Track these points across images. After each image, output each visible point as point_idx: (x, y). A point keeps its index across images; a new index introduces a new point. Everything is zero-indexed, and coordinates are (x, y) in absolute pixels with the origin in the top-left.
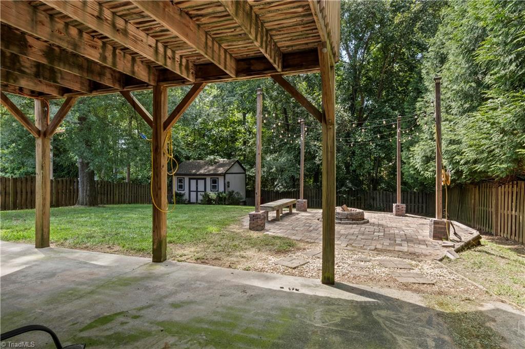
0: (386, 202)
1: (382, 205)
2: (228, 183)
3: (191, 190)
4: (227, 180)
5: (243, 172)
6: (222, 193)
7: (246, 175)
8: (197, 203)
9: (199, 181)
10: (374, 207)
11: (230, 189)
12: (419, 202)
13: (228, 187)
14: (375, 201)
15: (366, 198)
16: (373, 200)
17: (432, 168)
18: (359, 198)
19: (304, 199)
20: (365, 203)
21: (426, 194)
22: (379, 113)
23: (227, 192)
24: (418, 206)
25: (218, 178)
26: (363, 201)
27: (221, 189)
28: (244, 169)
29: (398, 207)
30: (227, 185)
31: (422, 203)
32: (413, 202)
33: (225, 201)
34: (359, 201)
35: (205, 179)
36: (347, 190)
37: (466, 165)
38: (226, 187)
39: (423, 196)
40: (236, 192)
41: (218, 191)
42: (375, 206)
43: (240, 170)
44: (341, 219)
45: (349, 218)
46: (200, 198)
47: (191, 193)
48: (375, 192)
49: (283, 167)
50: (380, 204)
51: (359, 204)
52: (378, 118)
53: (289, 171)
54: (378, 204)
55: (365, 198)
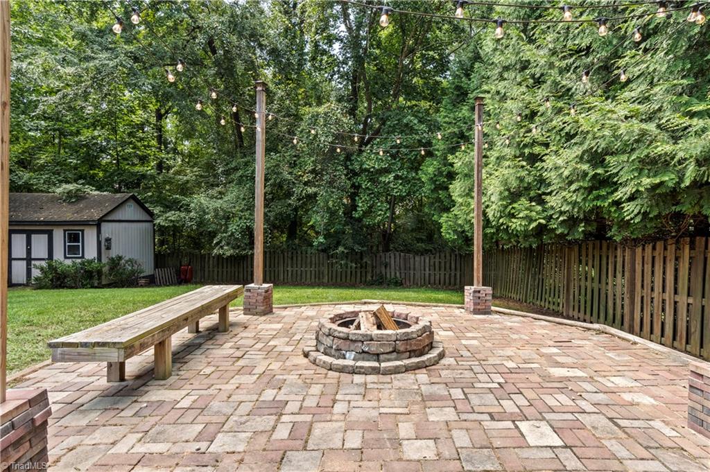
0: (405, 270)
1: (398, 274)
2: (108, 240)
3: (13, 256)
4: (105, 234)
5: (149, 218)
6: (90, 262)
7: (154, 225)
8: (27, 285)
9: (34, 237)
10: (386, 278)
11: (114, 253)
12: (450, 268)
13: (108, 248)
14: (388, 268)
15: (374, 264)
16: (386, 267)
17: (526, 212)
18: (364, 265)
19: (265, 281)
20: (372, 271)
21: (461, 255)
22: (397, 124)
23: (104, 260)
24: (450, 274)
25: (83, 231)
26: (369, 269)
27: (91, 252)
28: (151, 214)
29: (477, 295)
30: (104, 245)
31: (456, 269)
32: (443, 269)
33: (99, 278)
34: (363, 270)
35: (50, 234)
36: (346, 251)
37: (632, 203)
38: (103, 248)
39: (456, 259)
40: (127, 258)
41: (83, 257)
42: (388, 276)
43: (141, 215)
44: (377, 357)
45: (402, 349)
46: (36, 273)
47: (14, 263)
48: (388, 254)
49: (230, 210)
50: (396, 273)
51: (364, 274)
52: (396, 134)
53: (240, 218)
54: (393, 274)
55: (372, 264)
